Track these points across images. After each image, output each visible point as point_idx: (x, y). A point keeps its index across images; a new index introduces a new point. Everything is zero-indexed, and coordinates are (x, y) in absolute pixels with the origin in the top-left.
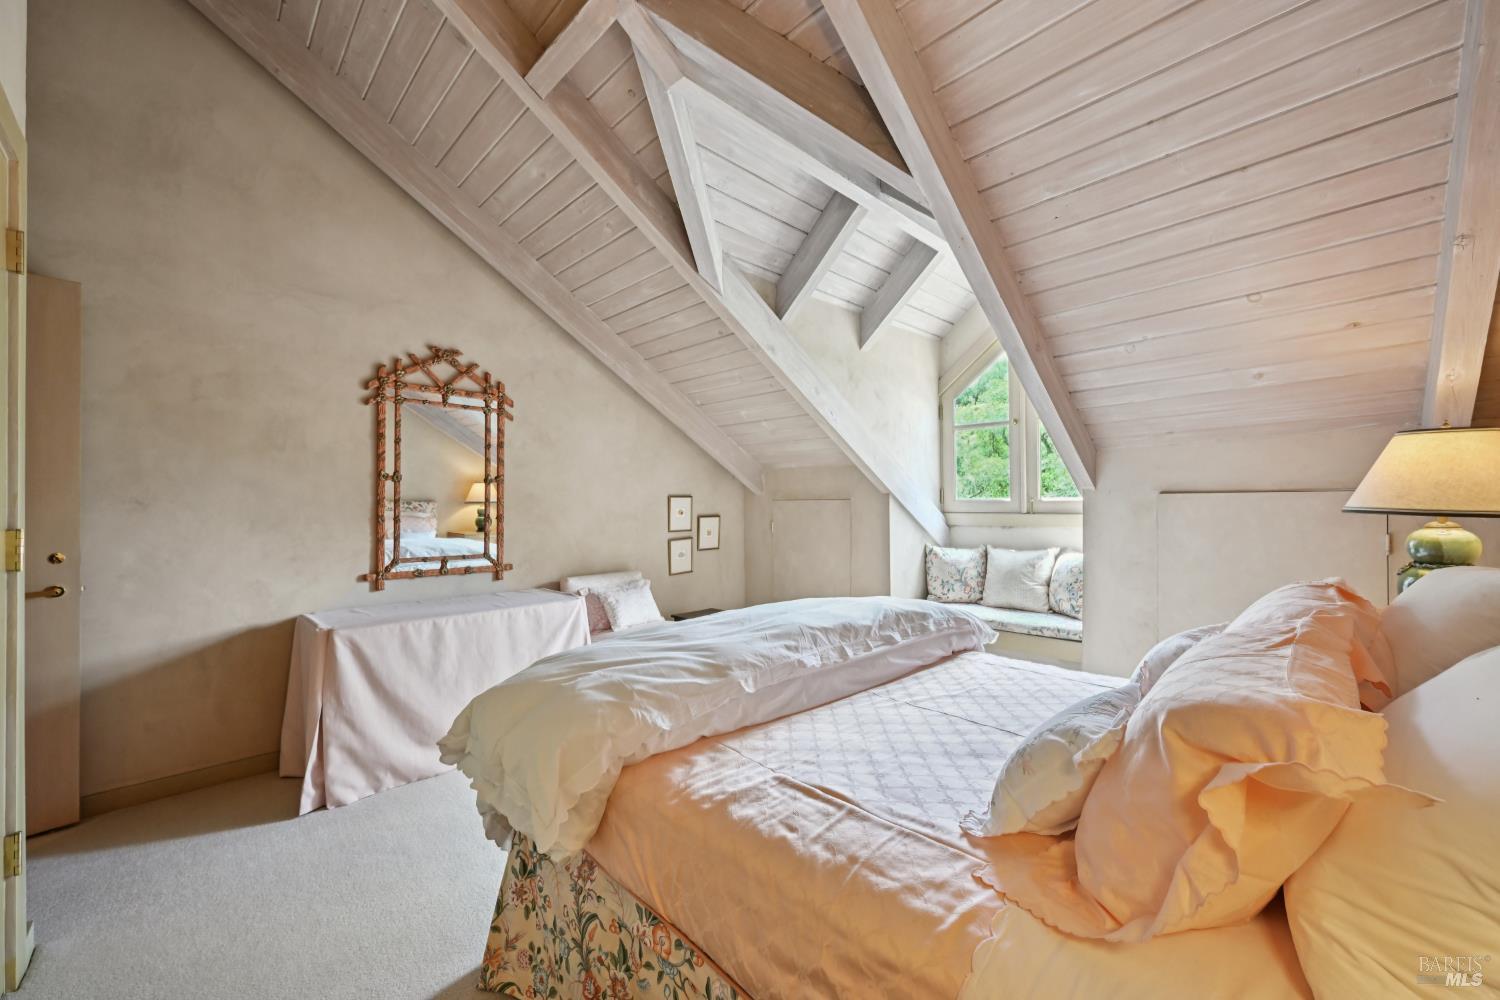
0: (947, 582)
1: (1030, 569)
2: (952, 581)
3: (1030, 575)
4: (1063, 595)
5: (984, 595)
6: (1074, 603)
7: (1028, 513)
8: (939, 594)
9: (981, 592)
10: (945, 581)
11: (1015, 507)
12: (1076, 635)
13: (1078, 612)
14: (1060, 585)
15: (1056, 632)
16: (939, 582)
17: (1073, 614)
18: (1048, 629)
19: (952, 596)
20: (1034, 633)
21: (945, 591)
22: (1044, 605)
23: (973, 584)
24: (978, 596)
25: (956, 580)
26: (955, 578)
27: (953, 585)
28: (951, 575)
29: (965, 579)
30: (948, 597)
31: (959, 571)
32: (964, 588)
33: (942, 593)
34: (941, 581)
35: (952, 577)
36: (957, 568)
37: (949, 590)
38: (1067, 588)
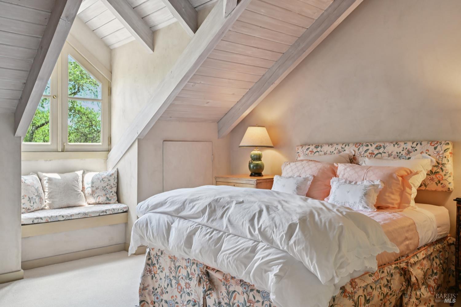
0: (32, 198)
2: (34, 197)
6: (108, 196)
7: (62, 151)
10: (30, 197)
12: (121, 210)
15: (113, 210)
17: (108, 202)
18: (109, 210)
20: (102, 214)
21: (32, 204)
25: (36, 196)
27: (35, 199)
28: (33, 193)
29: (39, 194)
30: (34, 208)
31: (36, 189)
32: (40, 200)
33: (30, 206)
34: (28, 198)
35: (34, 194)
36: (35, 188)
37: (34, 203)
38: (103, 189)
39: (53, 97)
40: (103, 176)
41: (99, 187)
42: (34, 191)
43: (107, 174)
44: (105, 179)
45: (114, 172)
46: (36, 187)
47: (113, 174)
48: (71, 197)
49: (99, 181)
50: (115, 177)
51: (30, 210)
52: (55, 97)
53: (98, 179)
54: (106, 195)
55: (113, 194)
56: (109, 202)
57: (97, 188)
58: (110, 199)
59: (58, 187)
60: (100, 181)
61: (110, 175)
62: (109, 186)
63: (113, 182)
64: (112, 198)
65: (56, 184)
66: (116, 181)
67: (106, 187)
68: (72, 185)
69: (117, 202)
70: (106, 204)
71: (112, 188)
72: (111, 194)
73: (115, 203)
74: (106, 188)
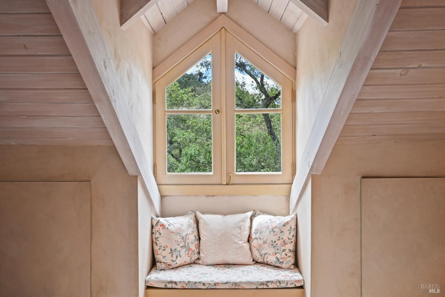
0: (175, 250)
1: (239, 231)
3: (238, 236)
4: (268, 250)
5: (201, 255)
6: (278, 256)
7: (227, 184)
8: (169, 262)
9: (199, 253)
10: (173, 249)
11: (216, 180)
12: (292, 284)
13: (282, 262)
14: (265, 242)
15: (278, 282)
16: (168, 250)
17: (278, 265)
18: (272, 282)
19: (179, 261)
20: (262, 287)
21: (174, 258)
22: (250, 258)
23: (193, 247)
24: (196, 256)
25: (182, 247)
26: (181, 245)
27: (179, 251)
28: (178, 243)
29: (187, 244)
30: (176, 263)
31: (183, 238)
32: (187, 252)
33: (172, 260)
34: (170, 249)
35: (178, 245)
36: (181, 236)
37: (177, 256)
38: (272, 245)
39: (216, 112)
40: (274, 225)
41: (267, 240)
42: (180, 240)
43: (280, 222)
44: (276, 230)
45: (289, 220)
46: (184, 234)
47: (288, 223)
48: (229, 251)
49: (268, 232)
50: (291, 228)
51: (172, 266)
52: (218, 113)
53: (268, 227)
54: (276, 254)
55: (286, 255)
56: (280, 265)
57: (265, 241)
58: (281, 261)
59: (213, 235)
60: (270, 231)
61: (284, 224)
62: (280, 241)
63: (288, 235)
64: (285, 260)
65: (212, 231)
66: (293, 233)
67: (277, 242)
68: (232, 234)
69: (293, 267)
70: (277, 267)
71: (285, 243)
72: (284, 253)
73: (289, 269)
74: (277, 244)
